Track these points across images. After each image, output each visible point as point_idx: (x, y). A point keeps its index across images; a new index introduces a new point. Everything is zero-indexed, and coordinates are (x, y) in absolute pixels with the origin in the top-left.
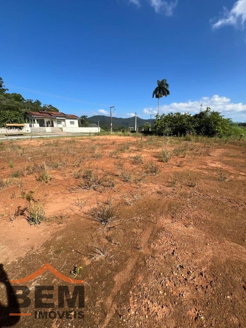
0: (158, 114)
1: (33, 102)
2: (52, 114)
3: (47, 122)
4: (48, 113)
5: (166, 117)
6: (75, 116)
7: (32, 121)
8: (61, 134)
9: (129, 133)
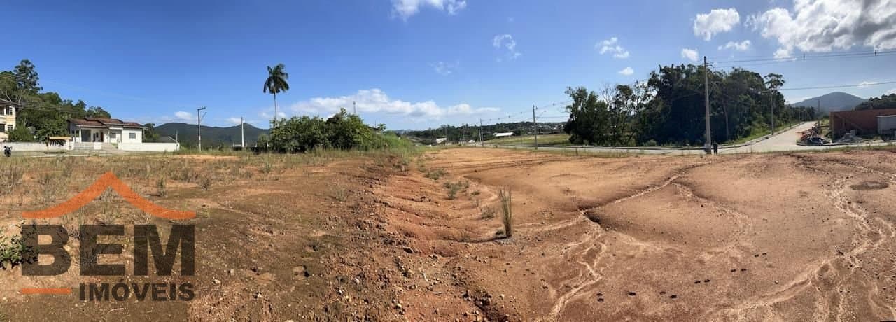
0: (275, 119)
1: (74, 103)
2: (103, 121)
3: (94, 134)
4: (99, 121)
5: (288, 123)
6: (138, 125)
7: (73, 132)
8: (115, 152)
9: (231, 150)
